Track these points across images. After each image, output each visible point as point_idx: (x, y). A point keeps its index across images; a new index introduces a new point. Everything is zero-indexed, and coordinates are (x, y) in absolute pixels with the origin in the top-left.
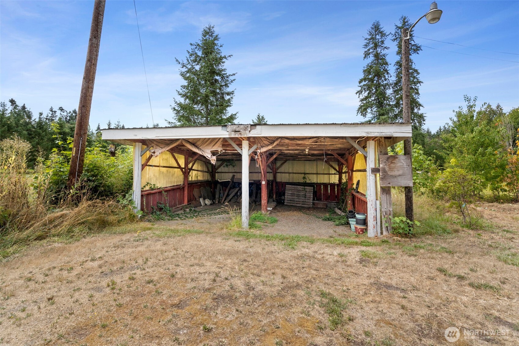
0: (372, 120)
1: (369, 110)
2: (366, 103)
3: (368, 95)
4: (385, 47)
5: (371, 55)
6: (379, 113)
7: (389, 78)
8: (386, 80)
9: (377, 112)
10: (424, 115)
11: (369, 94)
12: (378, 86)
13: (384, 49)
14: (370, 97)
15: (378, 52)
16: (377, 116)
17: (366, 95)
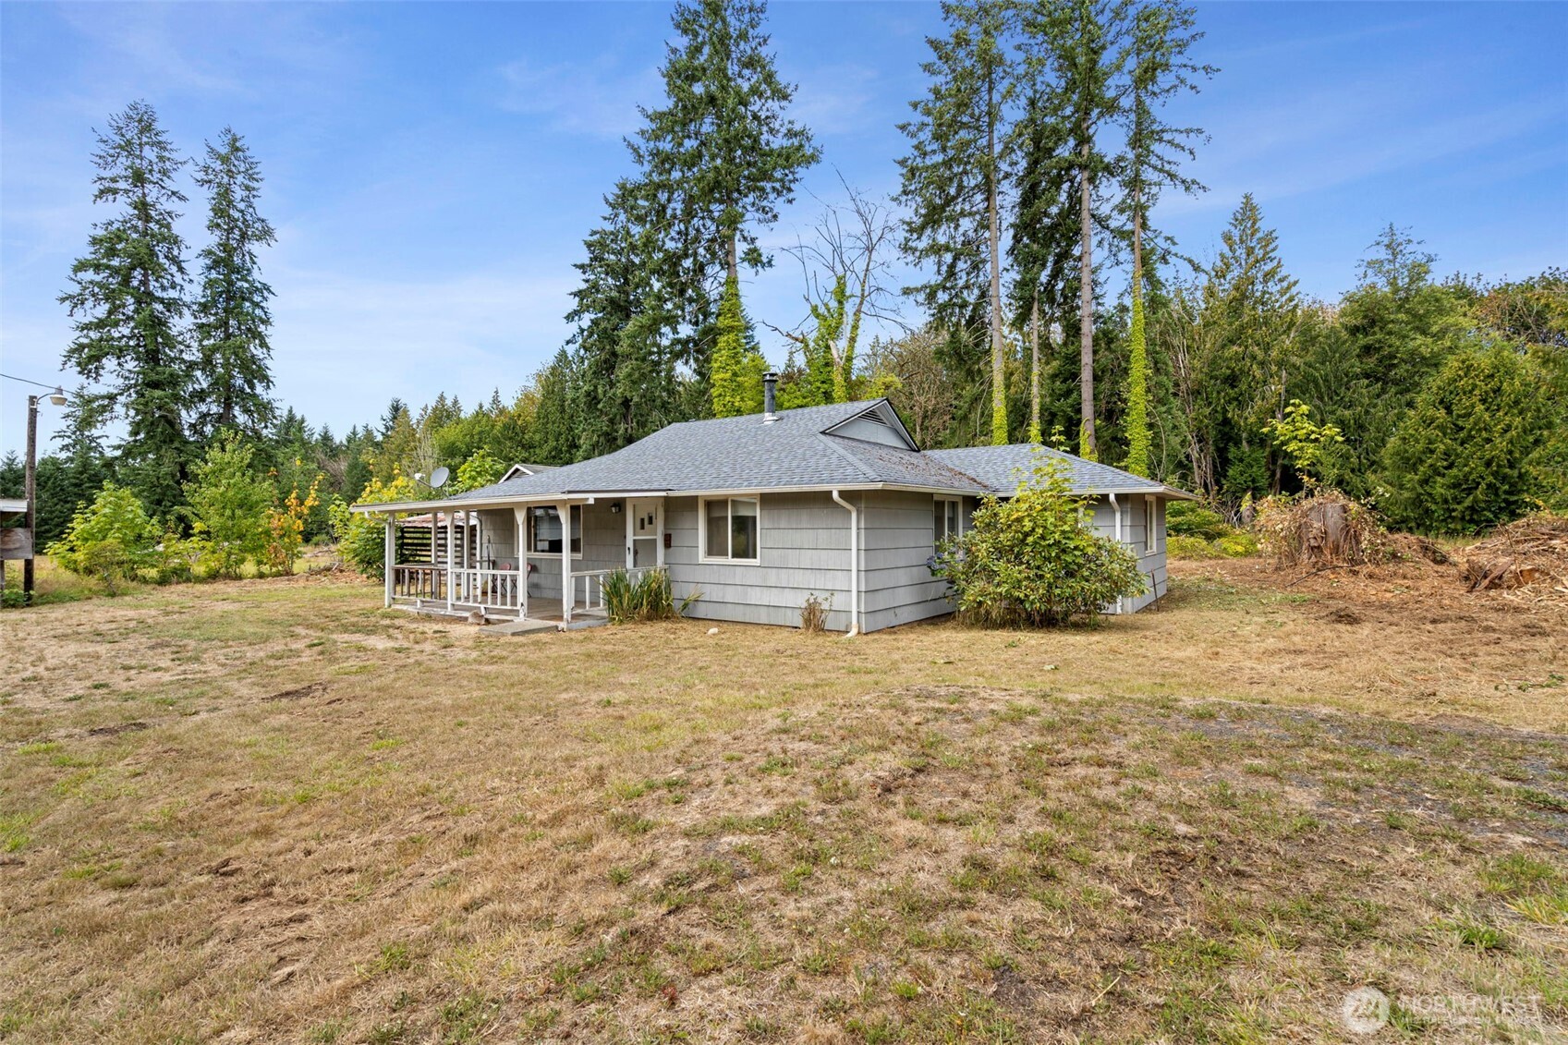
0: (121, 394)
1: (110, 363)
2: (101, 339)
3: (109, 317)
4: (173, 193)
5: (121, 198)
6: (144, 379)
7: (186, 285)
8: (173, 286)
9: (138, 373)
10: (275, 405)
11: (110, 313)
12: (144, 298)
13: (169, 197)
14: (116, 324)
15: (148, 199)
16: (136, 385)
17: (100, 316)
